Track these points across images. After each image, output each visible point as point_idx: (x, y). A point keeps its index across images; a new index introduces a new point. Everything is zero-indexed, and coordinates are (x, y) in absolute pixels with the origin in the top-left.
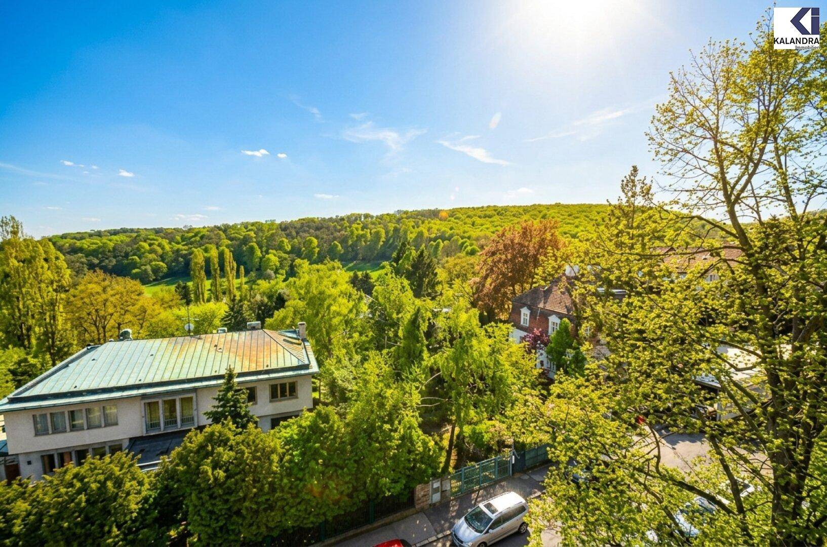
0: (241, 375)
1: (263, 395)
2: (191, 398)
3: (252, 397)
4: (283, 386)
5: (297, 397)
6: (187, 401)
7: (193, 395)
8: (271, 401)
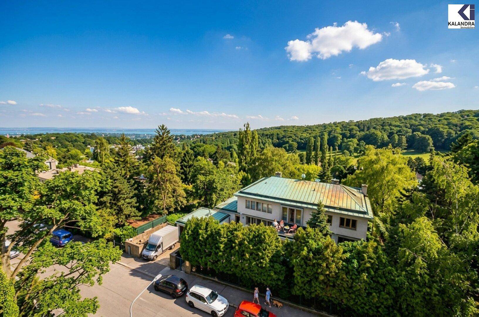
0: (326, 207)
1: (336, 221)
2: (300, 211)
3: (329, 221)
4: (348, 221)
5: (355, 230)
6: (299, 212)
7: (302, 210)
8: (340, 227)
